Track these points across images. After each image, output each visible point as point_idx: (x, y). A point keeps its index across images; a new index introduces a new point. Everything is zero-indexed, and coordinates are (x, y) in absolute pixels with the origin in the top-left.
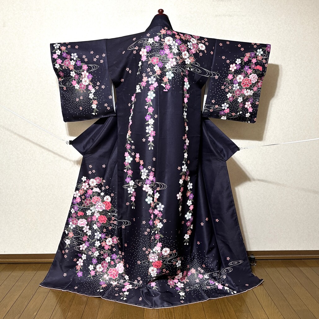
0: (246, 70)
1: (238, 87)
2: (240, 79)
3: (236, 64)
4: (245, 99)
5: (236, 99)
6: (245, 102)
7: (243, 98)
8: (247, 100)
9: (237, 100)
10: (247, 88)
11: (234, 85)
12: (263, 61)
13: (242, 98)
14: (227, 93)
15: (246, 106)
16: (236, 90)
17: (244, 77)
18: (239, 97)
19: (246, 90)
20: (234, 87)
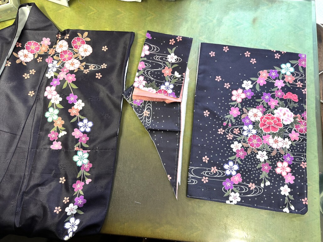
0: (266, 100)
1: (254, 132)
2: (255, 115)
3: (244, 89)
4: (273, 154)
5: (252, 154)
6: (275, 162)
7: (269, 153)
8: (278, 158)
9: (255, 156)
10: (274, 135)
11: (245, 128)
12: (297, 84)
13: (265, 153)
14: (231, 142)
15: (278, 171)
16: (249, 135)
17: (264, 113)
18: (259, 150)
19: (273, 137)
20: (244, 130)
